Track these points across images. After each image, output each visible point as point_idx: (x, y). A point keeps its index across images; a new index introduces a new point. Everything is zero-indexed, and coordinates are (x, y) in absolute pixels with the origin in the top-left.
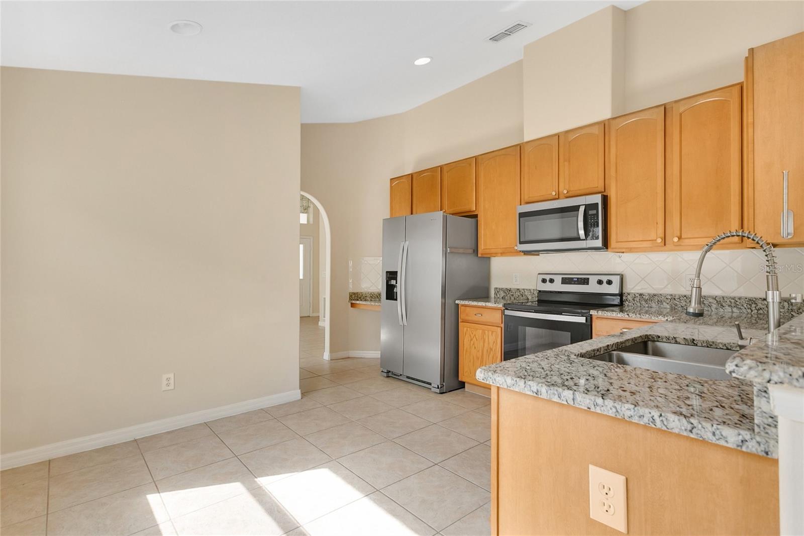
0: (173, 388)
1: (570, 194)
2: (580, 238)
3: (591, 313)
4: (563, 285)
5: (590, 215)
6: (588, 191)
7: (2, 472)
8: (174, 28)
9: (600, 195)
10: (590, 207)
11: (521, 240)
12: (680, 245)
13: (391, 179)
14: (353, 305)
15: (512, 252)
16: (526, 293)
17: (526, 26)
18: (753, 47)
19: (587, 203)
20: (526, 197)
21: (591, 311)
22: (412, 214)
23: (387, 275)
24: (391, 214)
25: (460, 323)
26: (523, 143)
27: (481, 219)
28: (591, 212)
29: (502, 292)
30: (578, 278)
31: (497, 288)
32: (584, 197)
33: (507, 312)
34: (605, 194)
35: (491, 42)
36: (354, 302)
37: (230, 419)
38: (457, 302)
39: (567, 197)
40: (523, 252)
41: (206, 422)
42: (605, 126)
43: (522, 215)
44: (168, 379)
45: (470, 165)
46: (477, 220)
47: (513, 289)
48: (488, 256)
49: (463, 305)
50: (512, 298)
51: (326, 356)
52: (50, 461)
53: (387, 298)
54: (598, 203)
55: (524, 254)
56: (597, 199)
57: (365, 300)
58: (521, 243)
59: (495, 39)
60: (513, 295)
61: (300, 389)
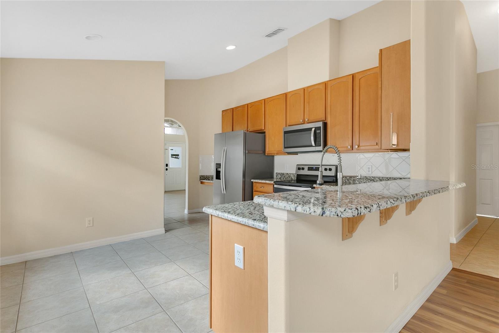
0: (92, 226)
1: (310, 121)
2: (312, 145)
3: (314, 186)
4: (308, 171)
5: (318, 133)
6: (317, 120)
7: (1, 266)
8: (87, 38)
9: (322, 122)
10: (318, 128)
11: (285, 146)
12: (359, 150)
13: (222, 111)
14: (202, 183)
15: (282, 153)
16: (291, 176)
17: (284, 30)
18: (382, 48)
19: (316, 127)
20: (288, 123)
21: (314, 185)
22: (233, 131)
23: (216, 165)
24: (222, 131)
25: (254, 192)
26: (287, 93)
27: (267, 134)
28: (318, 131)
29: (279, 175)
30: (315, 167)
31: (277, 173)
32: (314, 123)
33: (275, 186)
34: (325, 122)
35: (267, 38)
36: (202, 181)
37: (123, 243)
38: (252, 180)
39: (308, 123)
40: (287, 153)
41: (111, 244)
42: (325, 84)
43: (286, 133)
44: (89, 221)
45: (261, 104)
46: (265, 135)
47: (285, 173)
48: (273, 155)
49: (255, 182)
50: (285, 178)
51: (186, 211)
52: (26, 262)
53: (216, 179)
54: (321, 127)
55: (288, 154)
56: (320, 124)
57: (209, 180)
58: (285, 148)
59: (269, 36)
60: (285, 177)
61: (164, 228)
